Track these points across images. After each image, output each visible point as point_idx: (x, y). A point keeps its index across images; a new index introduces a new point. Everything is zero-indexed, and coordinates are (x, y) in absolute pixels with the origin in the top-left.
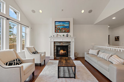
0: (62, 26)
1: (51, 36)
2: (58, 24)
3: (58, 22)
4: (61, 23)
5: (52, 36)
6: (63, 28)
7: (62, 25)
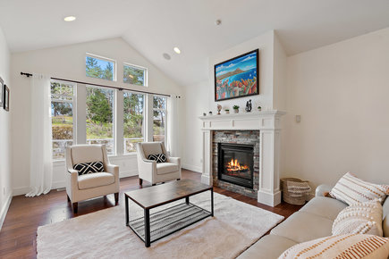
0: (233, 77)
1: (205, 114)
2: (222, 70)
3: (222, 66)
4: (232, 65)
5: (208, 114)
6: (238, 82)
7: (235, 73)
